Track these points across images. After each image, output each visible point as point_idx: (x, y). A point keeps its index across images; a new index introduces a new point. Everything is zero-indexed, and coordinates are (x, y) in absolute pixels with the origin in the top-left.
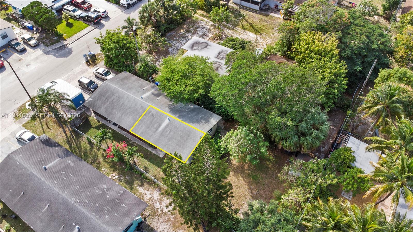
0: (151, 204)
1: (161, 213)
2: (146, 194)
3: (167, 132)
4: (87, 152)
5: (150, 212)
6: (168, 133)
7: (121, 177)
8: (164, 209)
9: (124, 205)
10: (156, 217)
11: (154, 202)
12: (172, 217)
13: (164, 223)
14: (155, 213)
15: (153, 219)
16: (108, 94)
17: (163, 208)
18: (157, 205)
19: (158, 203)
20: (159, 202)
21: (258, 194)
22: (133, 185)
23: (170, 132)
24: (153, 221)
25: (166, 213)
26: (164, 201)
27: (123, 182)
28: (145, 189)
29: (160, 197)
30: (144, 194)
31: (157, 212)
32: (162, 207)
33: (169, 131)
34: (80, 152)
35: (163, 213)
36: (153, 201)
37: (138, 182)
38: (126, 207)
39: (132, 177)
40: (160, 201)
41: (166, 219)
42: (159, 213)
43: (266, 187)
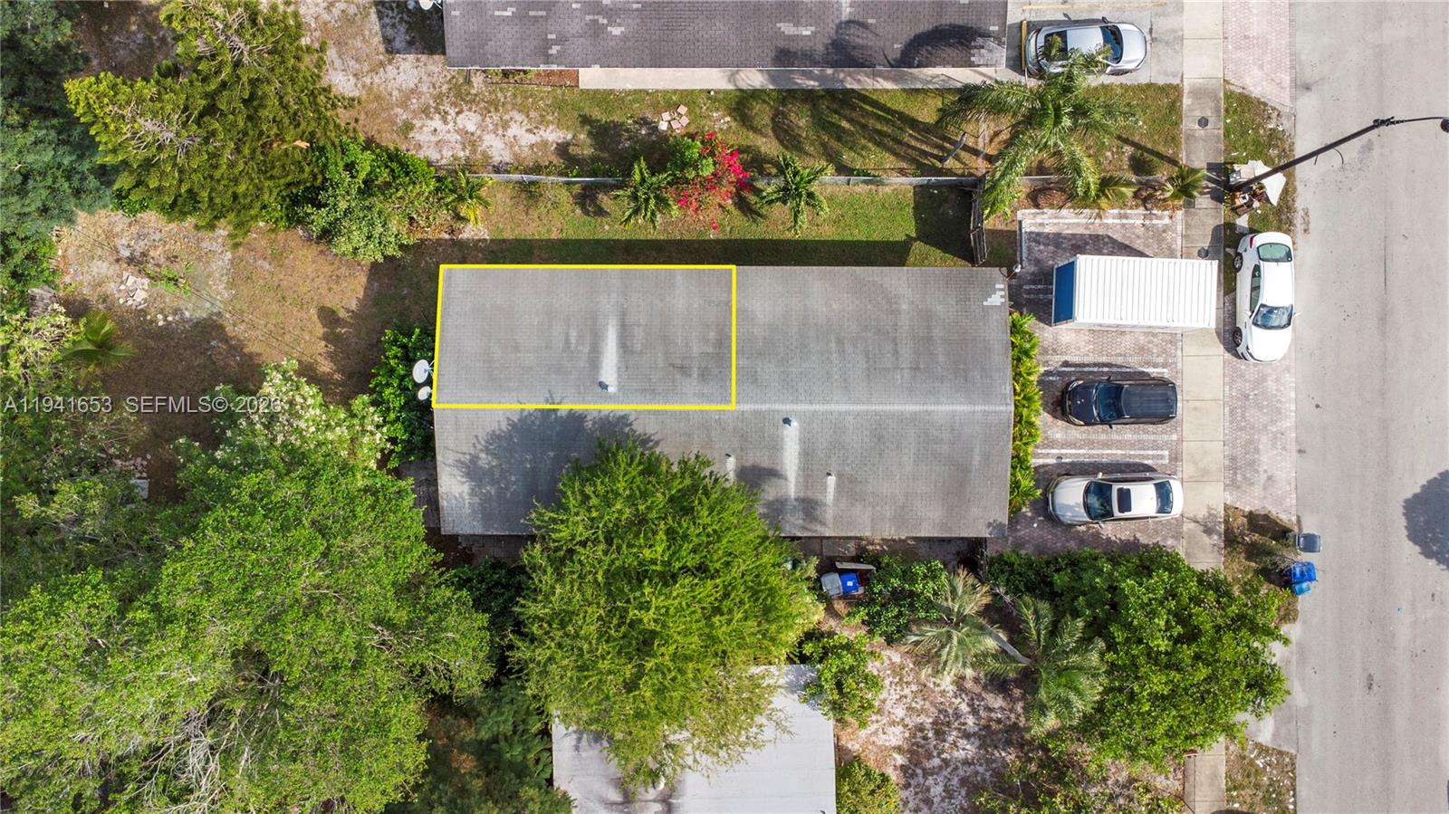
0: (489, 112)
1: (442, 108)
2: (529, 131)
3: (580, 337)
4: (839, 139)
5: (473, 91)
6: (573, 334)
7: (649, 135)
8: (441, 122)
9: (508, 13)
10: (445, 88)
11: (484, 124)
12: (402, 115)
13: (413, 86)
14: (459, 95)
15: (449, 77)
16: (942, 359)
17: (445, 122)
18: (470, 121)
19: (471, 127)
20: (472, 134)
21: (205, 345)
22: (590, 134)
23: (567, 342)
24: (445, 73)
25: (427, 116)
26: (459, 146)
27: (630, 121)
28: (545, 143)
29: (480, 149)
30: (536, 128)
31: (454, 104)
32: (451, 124)
33: (573, 340)
34: (864, 127)
35: (437, 110)
36: (491, 127)
37: (585, 152)
38: (497, 13)
39: (616, 154)
40: (470, 140)
41: (414, 101)
42: (445, 103)
43: (194, 386)
